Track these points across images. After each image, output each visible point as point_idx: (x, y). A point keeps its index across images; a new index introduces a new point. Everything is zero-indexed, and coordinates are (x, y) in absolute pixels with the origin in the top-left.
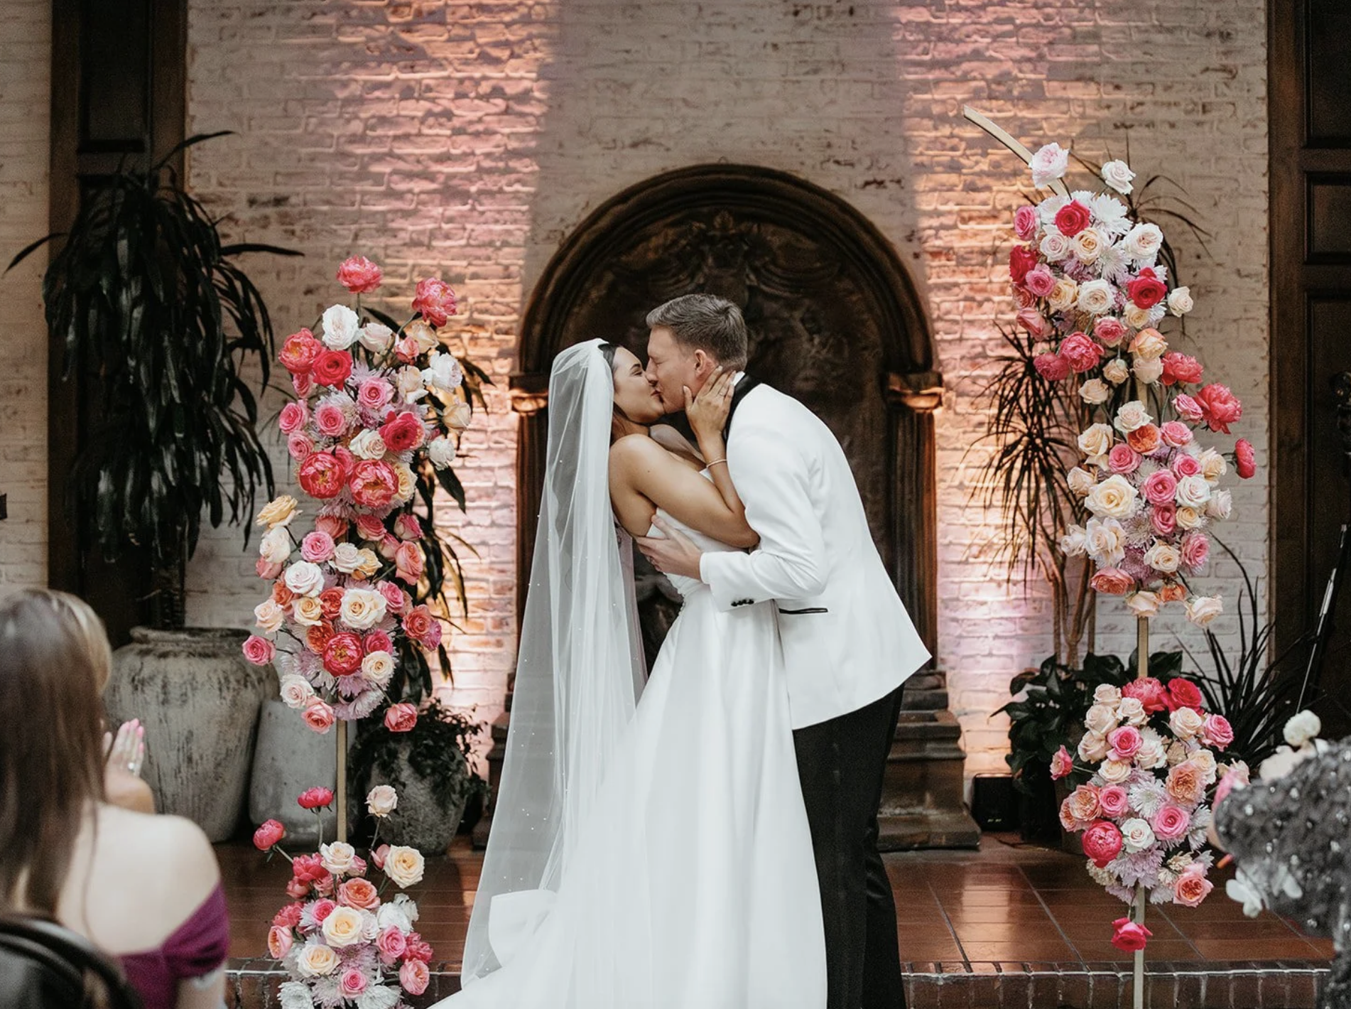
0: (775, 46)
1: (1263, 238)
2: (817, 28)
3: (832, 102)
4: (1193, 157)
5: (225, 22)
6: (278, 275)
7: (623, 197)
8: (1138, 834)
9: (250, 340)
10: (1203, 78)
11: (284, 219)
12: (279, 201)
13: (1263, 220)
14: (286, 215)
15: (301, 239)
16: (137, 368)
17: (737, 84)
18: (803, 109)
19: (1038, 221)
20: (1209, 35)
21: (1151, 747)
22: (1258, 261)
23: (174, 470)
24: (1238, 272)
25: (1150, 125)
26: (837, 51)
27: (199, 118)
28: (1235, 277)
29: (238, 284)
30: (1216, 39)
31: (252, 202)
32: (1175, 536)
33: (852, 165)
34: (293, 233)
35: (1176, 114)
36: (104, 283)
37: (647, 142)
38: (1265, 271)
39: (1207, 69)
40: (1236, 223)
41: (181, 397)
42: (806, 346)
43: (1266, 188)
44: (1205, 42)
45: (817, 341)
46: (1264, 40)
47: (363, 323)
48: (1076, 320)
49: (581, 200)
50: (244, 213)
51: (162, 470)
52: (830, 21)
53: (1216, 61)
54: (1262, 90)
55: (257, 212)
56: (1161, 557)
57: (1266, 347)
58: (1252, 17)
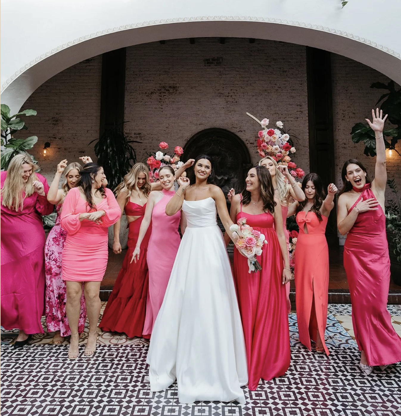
0: (223, 108)
1: (308, 140)
2: (230, 105)
3: (233, 117)
4: (295, 126)
5: (131, 103)
6: (139, 146)
7: (198, 133)
10: (296, 113)
11: (140, 137)
12: (139, 134)
13: (308, 137)
14: (140, 136)
15: (143, 140)
16: (111, 163)
17: (217, 114)
18: (228, 119)
19: (263, 134)
20: (298, 105)
22: (307, 144)
23: (117, 181)
24: (304, 146)
25: (288, 121)
26: (234, 109)
27: (126, 119)
28: (303, 147)
29: (130, 148)
30: (299, 106)
31: (135, 134)
33: (237, 128)
34: (142, 139)
35: (292, 119)
36: (105, 147)
37: (202, 124)
38: (308, 146)
39: (297, 111)
40: (303, 138)
41: (119, 168)
42: (229, 159)
43: (308, 131)
44: (297, 107)
45: (231, 158)
46: (307, 106)
47: (164, 155)
49: (191, 134)
50: (133, 135)
51: (115, 181)
52: (233, 103)
53: (299, 110)
54: (307, 115)
55: (136, 136)
57: (309, 159)
58: (305, 102)
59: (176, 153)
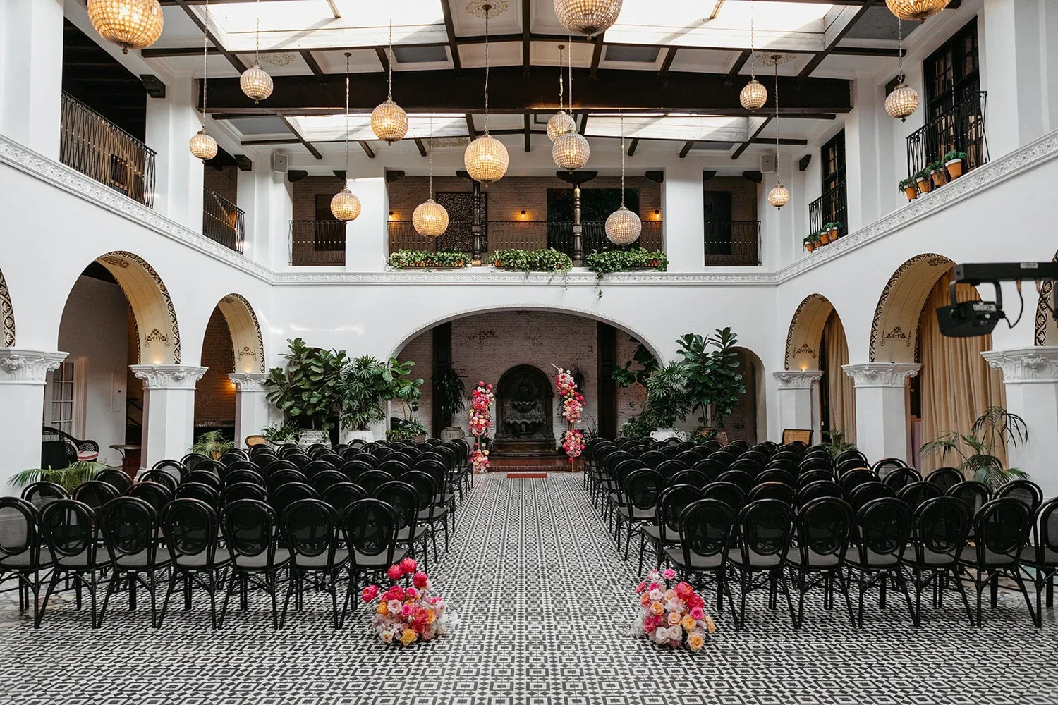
0: (530, 349)
3: (538, 356)
4: (587, 363)
5: (456, 345)
7: (510, 369)
8: (572, 448)
9: (462, 389)
10: (588, 352)
12: (464, 369)
14: (465, 371)
17: (525, 354)
18: (534, 357)
21: (573, 438)
22: (596, 377)
25: (581, 359)
26: (539, 349)
28: (593, 379)
30: (590, 347)
31: (460, 369)
32: (576, 413)
33: (541, 365)
34: (466, 374)
35: (585, 357)
37: (514, 362)
44: (588, 347)
46: (596, 347)
48: (564, 388)
49: (505, 369)
50: (459, 371)
52: (538, 345)
53: (590, 350)
55: (461, 371)
56: (574, 416)
58: (595, 344)
59: (489, 388)
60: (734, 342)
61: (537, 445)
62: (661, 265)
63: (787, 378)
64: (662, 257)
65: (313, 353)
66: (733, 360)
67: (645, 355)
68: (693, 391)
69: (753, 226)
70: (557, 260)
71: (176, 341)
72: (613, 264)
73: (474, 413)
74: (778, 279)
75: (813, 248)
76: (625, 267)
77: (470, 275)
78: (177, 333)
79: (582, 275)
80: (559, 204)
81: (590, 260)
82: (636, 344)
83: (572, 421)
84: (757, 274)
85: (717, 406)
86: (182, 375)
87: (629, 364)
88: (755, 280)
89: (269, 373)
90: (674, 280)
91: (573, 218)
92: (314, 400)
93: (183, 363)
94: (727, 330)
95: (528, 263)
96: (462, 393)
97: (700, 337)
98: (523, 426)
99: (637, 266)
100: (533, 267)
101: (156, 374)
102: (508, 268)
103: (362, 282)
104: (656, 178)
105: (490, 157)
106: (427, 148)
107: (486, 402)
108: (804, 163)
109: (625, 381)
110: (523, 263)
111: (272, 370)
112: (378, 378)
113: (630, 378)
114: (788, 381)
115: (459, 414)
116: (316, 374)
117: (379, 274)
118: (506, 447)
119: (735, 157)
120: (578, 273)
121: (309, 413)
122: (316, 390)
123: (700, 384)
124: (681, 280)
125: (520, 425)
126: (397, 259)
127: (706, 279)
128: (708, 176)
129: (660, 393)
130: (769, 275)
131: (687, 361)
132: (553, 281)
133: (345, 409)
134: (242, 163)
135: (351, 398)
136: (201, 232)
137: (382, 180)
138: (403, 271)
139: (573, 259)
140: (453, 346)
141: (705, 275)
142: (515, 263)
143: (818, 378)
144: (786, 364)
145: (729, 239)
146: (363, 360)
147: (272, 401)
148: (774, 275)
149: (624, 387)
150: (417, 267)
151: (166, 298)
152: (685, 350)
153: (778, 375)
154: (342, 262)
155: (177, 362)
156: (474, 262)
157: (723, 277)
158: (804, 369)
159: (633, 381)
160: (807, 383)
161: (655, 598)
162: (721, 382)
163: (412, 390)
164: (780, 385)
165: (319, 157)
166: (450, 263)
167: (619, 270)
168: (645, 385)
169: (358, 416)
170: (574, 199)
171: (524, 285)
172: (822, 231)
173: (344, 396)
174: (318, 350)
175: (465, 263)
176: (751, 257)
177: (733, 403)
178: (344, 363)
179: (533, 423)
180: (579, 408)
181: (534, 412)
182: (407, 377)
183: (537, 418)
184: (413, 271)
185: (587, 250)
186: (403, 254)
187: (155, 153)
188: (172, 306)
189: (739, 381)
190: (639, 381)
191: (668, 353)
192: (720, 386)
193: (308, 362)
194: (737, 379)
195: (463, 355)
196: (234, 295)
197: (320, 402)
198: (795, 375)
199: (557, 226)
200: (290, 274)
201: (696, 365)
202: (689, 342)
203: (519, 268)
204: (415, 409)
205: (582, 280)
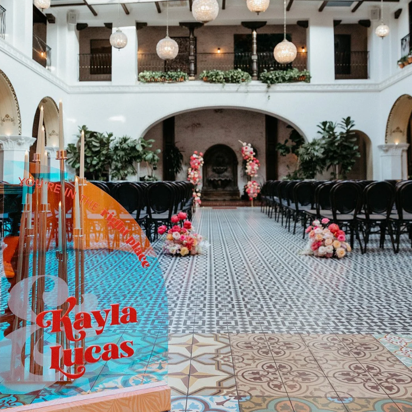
0: (224, 134)
2: (227, 133)
3: (229, 139)
5: (178, 132)
8: (252, 192)
18: (226, 140)
21: (252, 186)
26: (229, 135)
32: (254, 170)
39: (260, 136)
40: (263, 149)
43: (265, 146)
48: (247, 155)
54: (265, 137)
56: (253, 172)
57: (265, 159)
59: (200, 155)
60: (352, 126)
61: (227, 193)
62: (306, 79)
63: (386, 149)
64: (307, 74)
65: (93, 134)
66: (353, 136)
67: (297, 136)
68: (327, 156)
69: (364, 54)
70: (242, 76)
71: (19, 122)
72: (277, 79)
73: (192, 170)
74: (380, 87)
75: (403, 66)
76: (284, 80)
77: (188, 86)
78: (20, 117)
79: (258, 86)
80: (242, 43)
81: (262, 76)
82: (291, 130)
83: (252, 176)
84: (367, 84)
85: (343, 165)
86: (23, 142)
87: (286, 141)
88: (366, 87)
89: (67, 146)
90: (315, 88)
91: (252, 51)
92: (94, 163)
93: (23, 135)
94: (349, 118)
95: (224, 78)
96: (181, 161)
97: (332, 123)
98: (220, 182)
99: (292, 80)
100: (227, 80)
101: (7, 141)
102: (212, 81)
103: (122, 91)
104: (304, 25)
105: (207, 8)
106: (161, 8)
107: (199, 164)
108: (398, 14)
109: (284, 152)
110: (221, 78)
111: (69, 145)
112: (133, 149)
113: (287, 150)
114: (387, 151)
115: (180, 174)
116: (95, 146)
117: (132, 86)
118: (209, 194)
119: (354, 11)
120: (255, 85)
121: (91, 170)
122: (96, 156)
123: (331, 151)
124: (319, 88)
125: (218, 181)
126: (143, 77)
127: (335, 88)
128: (337, 23)
129: (306, 157)
130: (375, 85)
131: (324, 138)
132: (239, 90)
133: (113, 168)
134: (50, 19)
135: (117, 161)
136: (31, 57)
137: (135, 28)
138: (147, 84)
139: (252, 76)
140: (176, 133)
141: (334, 85)
142: (216, 78)
143: (406, 148)
144: (386, 139)
145: (349, 63)
146: (123, 138)
147: (69, 163)
148: (378, 84)
149: (283, 156)
150: (156, 81)
151: (14, 96)
152: (322, 131)
153: (380, 147)
154: (110, 80)
155: (20, 134)
156: (190, 78)
157: (346, 86)
158: (397, 144)
159: (289, 152)
160: (399, 152)
161: (318, 232)
162: (344, 151)
163: (154, 156)
164: (382, 153)
165: (95, 14)
166: (176, 79)
167: (280, 82)
168: (297, 154)
169: (121, 172)
170: (252, 39)
171: (221, 92)
172: (409, 55)
173: (113, 160)
174: (96, 133)
175: (185, 79)
176: (363, 73)
177: (352, 164)
178: (112, 140)
179: (226, 180)
180: (256, 167)
181: (226, 174)
182: (150, 149)
183: (227, 177)
184: (153, 84)
185: (260, 70)
186: (147, 74)
187: (5, 10)
188: (17, 100)
189: (356, 150)
190: (293, 152)
191: (311, 133)
192: (344, 153)
193: (90, 139)
194: (355, 148)
195: (182, 138)
196: (48, 97)
197: (98, 164)
198: (391, 147)
199: (242, 56)
200: (78, 87)
201: (330, 139)
202: (325, 126)
203: (218, 82)
204: (155, 169)
205: (258, 89)
